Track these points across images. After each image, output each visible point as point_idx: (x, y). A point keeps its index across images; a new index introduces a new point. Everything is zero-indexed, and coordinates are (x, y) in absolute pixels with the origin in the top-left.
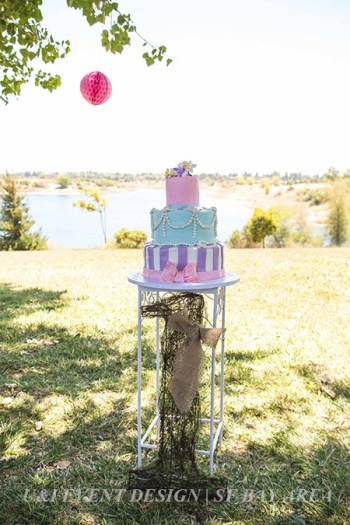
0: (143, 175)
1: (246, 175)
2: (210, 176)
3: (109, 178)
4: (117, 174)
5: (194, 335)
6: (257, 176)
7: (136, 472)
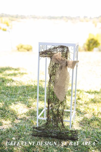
0: (31, 15)
1: (85, 17)
2: (66, 17)
3: (12, 17)
4: (17, 15)
5: (64, 64)
6: (91, 18)
7: (36, 128)
